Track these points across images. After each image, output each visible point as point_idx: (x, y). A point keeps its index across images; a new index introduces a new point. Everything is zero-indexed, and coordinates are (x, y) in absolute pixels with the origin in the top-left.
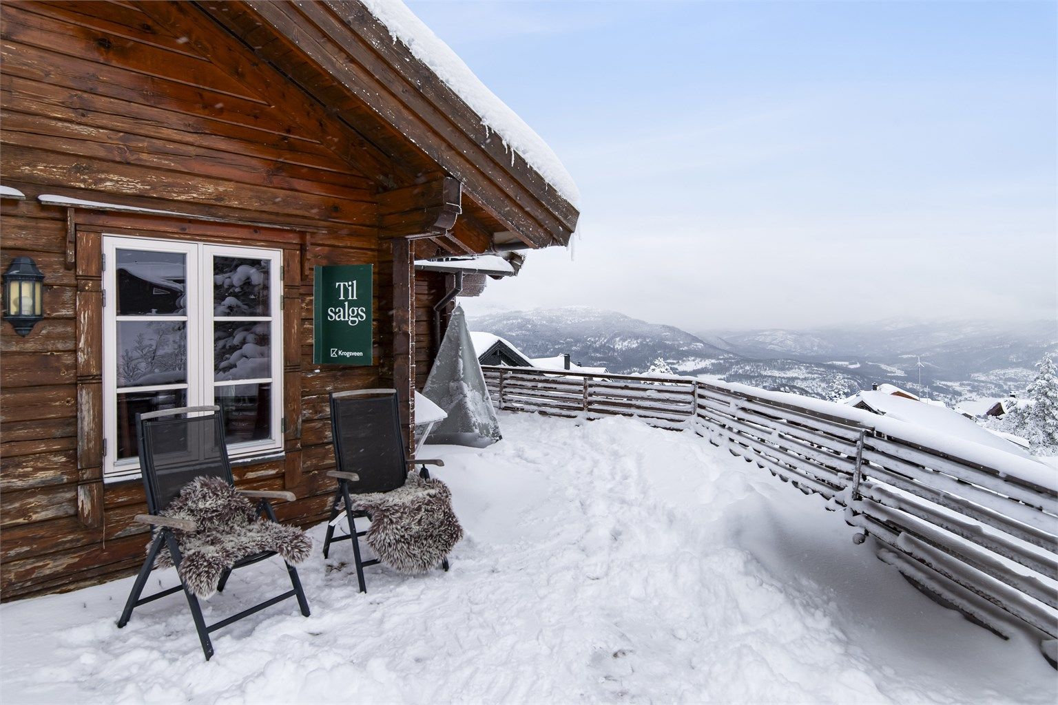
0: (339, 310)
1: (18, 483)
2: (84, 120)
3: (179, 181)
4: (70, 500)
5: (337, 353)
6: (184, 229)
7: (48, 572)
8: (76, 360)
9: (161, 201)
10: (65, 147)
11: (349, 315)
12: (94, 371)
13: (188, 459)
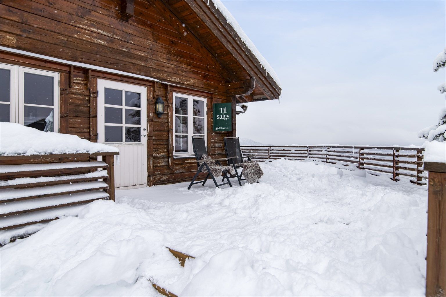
0: (221, 116)
1: (158, 155)
2: (169, 63)
3: (186, 79)
4: (167, 161)
5: (220, 128)
6: (188, 92)
7: (163, 179)
8: (168, 124)
9: (183, 84)
10: (166, 69)
11: (224, 117)
12: (172, 128)
13: (188, 154)
